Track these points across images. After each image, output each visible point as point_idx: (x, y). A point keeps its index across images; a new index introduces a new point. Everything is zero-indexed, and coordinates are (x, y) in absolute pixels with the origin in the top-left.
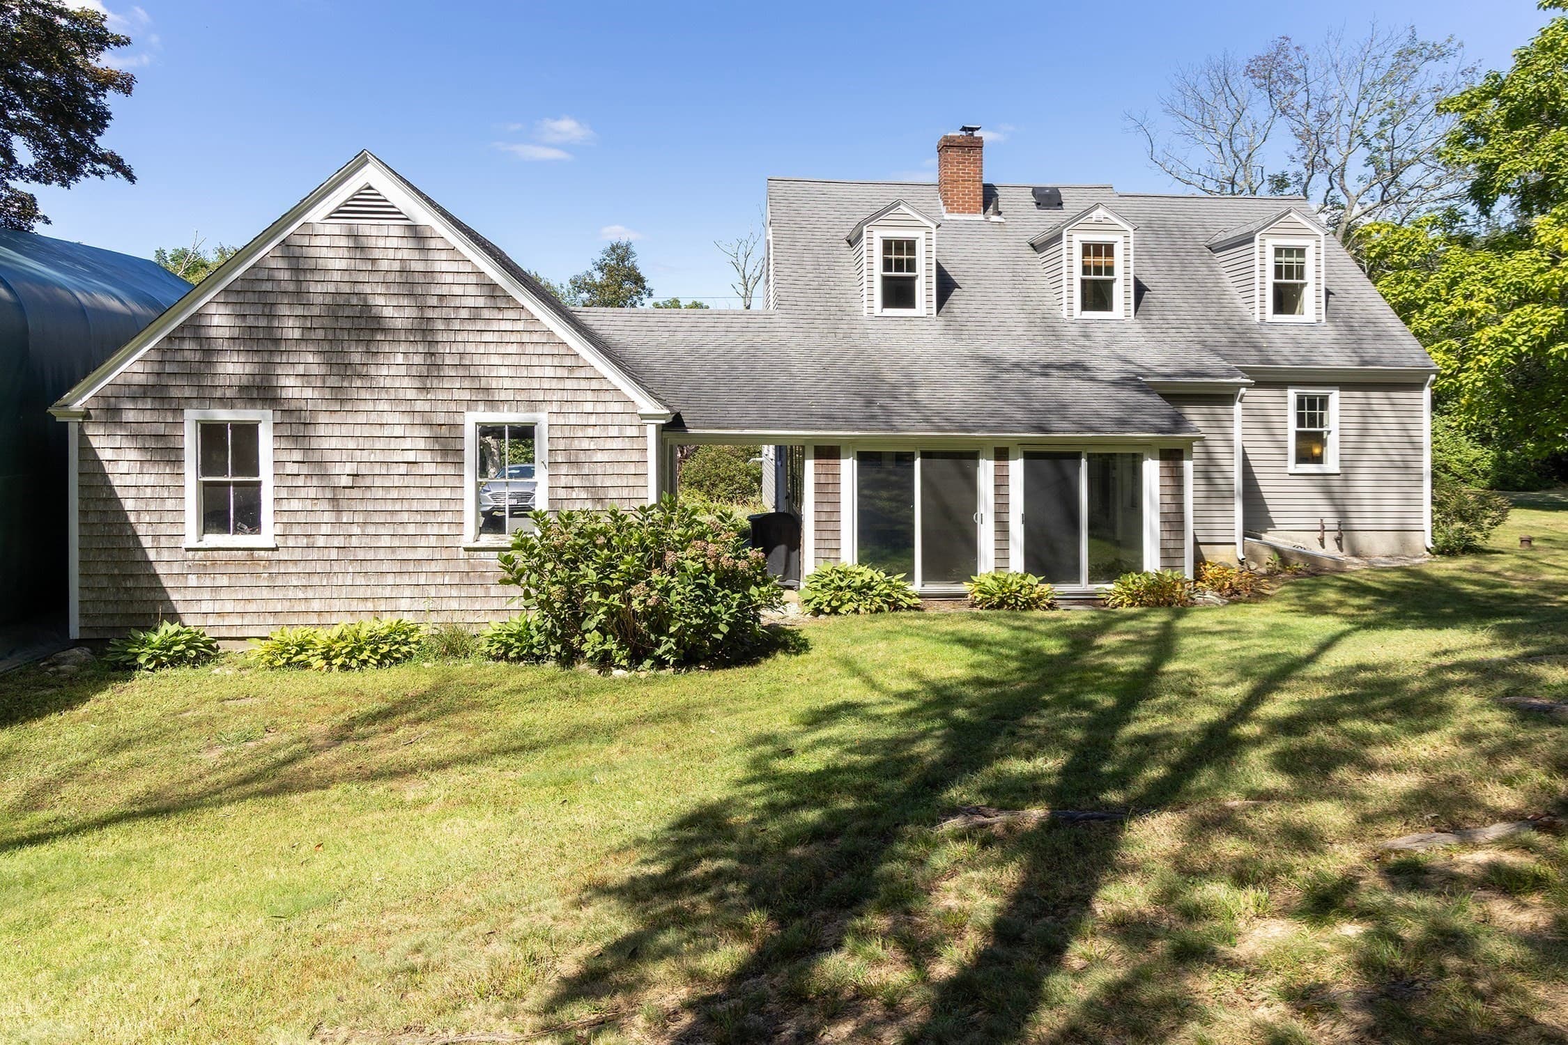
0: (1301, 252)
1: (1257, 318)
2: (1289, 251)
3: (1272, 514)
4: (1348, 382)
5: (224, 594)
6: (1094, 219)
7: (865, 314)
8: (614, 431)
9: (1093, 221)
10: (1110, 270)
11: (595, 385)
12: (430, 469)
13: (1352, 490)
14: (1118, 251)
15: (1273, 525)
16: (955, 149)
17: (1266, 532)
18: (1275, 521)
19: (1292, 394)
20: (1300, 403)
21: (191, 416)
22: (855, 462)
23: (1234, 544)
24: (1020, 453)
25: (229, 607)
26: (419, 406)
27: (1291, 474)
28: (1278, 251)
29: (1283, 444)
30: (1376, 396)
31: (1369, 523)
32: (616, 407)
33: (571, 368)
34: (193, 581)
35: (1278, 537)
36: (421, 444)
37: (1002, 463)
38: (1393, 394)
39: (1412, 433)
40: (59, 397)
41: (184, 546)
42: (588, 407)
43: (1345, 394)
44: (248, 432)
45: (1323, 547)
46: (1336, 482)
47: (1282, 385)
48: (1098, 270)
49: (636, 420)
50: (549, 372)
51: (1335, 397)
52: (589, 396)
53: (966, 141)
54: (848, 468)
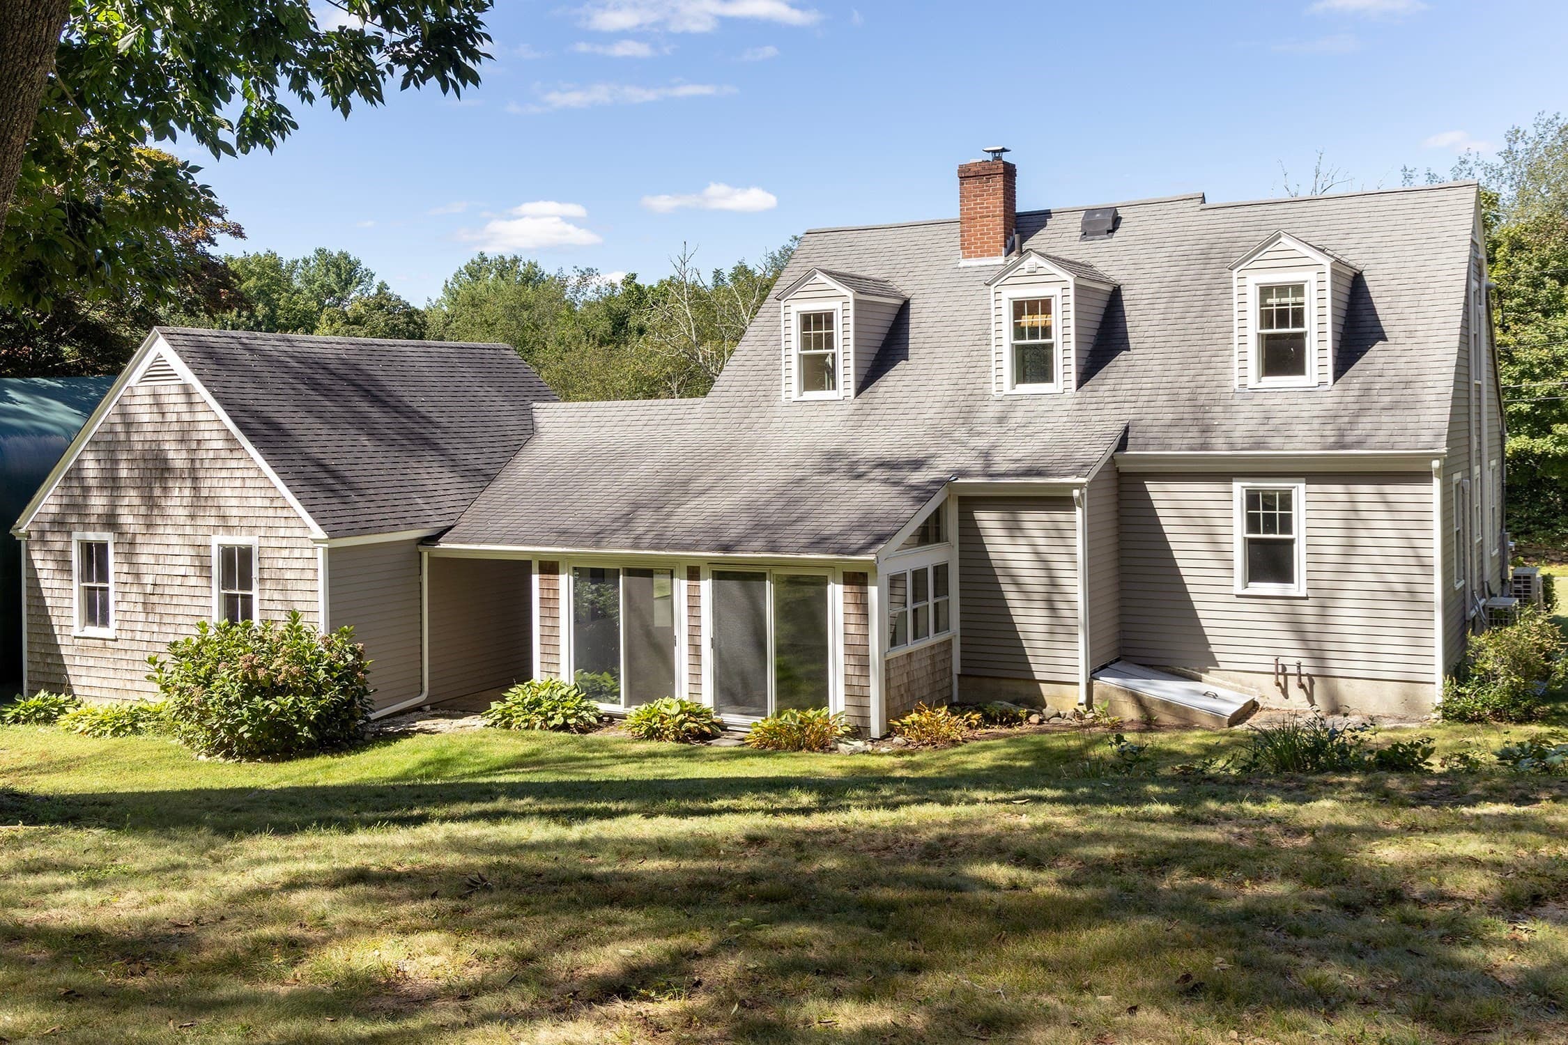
0: (1298, 289)
1: (1236, 384)
2: (1282, 290)
3: (1213, 648)
4: (1317, 473)
5: (93, 672)
6: (1027, 270)
7: (783, 400)
8: (297, 553)
9: (1024, 272)
10: (1047, 332)
11: (285, 513)
12: (192, 581)
13: (1331, 620)
14: (1056, 307)
15: (1215, 663)
16: (972, 180)
17: (1207, 672)
18: (1218, 657)
19: (1239, 489)
20: (1252, 499)
21: (77, 535)
22: (571, 578)
23: (1077, 684)
24: (709, 574)
25: (95, 682)
26: (188, 530)
27: (1238, 596)
28: (1265, 291)
29: (1228, 556)
30: (1365, 491)
31: (1360, 667)
32: (298, 533)
33: (272, 499)
34: (77, 660)
35: (1222, 678)
36: (188, 561)
37: (694, 583)
38: (1388, 488)
39: (1417, 543)
40: (14, 523)
41: (73, 634)
42: (282, 532)
43: (1315, 488)
44: (103, 547)
45: (1287, 697)
46: (1308, 611)
47: (1226, 477)
48: (1033, 332)
49: (311, 544)
50: (259, 502)
51: (1300, 492)
52: (282, 523)
53: (984, 168)
54: (564, 582)
